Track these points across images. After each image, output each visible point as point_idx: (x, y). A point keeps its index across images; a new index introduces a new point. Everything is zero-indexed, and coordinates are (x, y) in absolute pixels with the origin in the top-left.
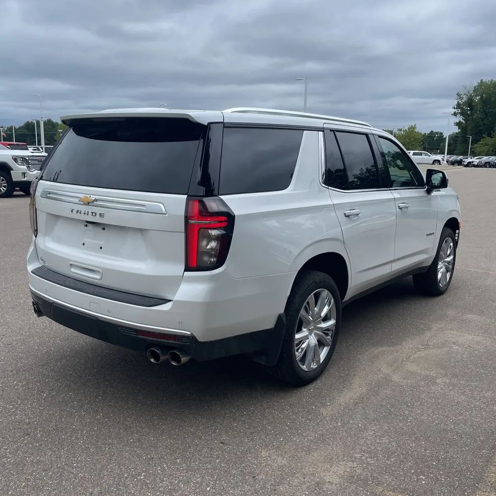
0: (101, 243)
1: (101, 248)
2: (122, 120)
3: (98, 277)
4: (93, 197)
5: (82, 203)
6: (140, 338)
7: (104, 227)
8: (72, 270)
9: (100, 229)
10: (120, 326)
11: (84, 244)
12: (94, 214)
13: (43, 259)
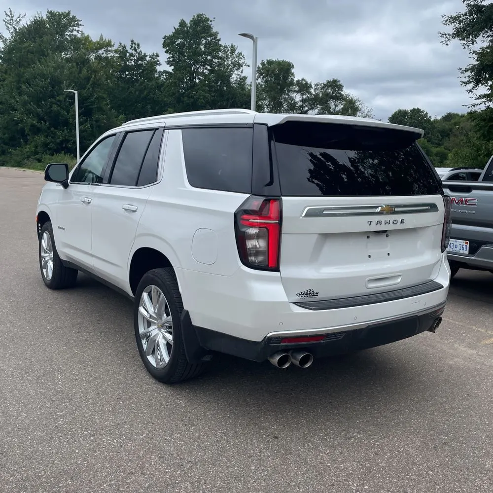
0: (388, 250)
1: (389, 254)
3: (398, 281)
7: (388, 233)
11: (370, 256)
12: (395, 222)
13: (313, 292)
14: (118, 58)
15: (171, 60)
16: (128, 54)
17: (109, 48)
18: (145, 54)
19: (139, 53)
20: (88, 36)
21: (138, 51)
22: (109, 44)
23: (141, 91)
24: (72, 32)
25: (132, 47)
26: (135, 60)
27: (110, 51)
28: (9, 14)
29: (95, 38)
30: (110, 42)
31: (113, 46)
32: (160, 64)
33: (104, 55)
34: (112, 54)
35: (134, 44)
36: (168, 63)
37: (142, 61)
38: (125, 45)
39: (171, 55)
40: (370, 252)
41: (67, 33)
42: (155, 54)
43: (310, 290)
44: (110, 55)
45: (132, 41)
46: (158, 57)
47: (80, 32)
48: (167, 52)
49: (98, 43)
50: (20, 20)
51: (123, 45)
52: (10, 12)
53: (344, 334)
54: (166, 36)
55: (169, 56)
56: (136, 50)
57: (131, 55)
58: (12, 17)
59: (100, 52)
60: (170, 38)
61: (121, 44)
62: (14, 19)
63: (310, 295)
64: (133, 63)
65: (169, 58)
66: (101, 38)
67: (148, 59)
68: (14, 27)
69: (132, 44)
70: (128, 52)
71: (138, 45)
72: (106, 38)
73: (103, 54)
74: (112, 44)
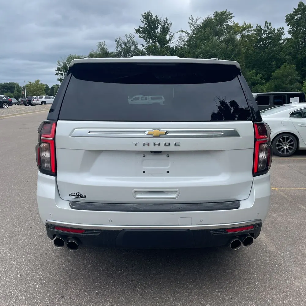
0: (167, 168)
1: (168, 172)
2: (175, 65)
3: (175, 196)
4: (165, 130)
5: (152, 136)
6: (229, 234)
7: (168, 153)
8: (138, 196)
9: (164, 157)
10: (200, 230)
11: (144, 172)
12: (167, 144)
13: (81, 195)
14: (256, 34)
15: (291, 30)
16: (263, 31)
17: (250, 29)
18: (274, 29)
19: (270, 29)
20: (237, 24)
21: (270, 28)
22: (250, 26)
23: (269, 54)
24: (227, 22)
25: (265, 25)
26: (267, 33)
27: (250, 31)
28: (191, 18)
29: (241, 24)
30: (250, 25)
31: (252, 27)
32: (284, 34)
33: (247, 34)
34: (251, 33)
35: (267, 24)
36: (290, 32)
37: (272, 34)
38: (260, 26)
39: (291, 27)
40: (145, 168)
41: (224, 24)
42: (281, 28)
43: (78, 193)
44: (250, 33)
45: (266, 22)
46: (283, 29)
47: (232, 22)
48: (288, 25)
49: (243, 27)
50: (197, 21)
51: (259, 25)
52: (192, 17)
53: (101, 232)
54: (288, 15)
55: (290, 27)
56: (268, 27)
57: (265, 31)
58: (193, 20)
59: (244, 32)
60: (291, 15)
61: (257, 25)
62: (194, 21)
63: (80, 197)
64: (266, 36)
65: (290, 29)
66: (245, 23)
67: (276, 32)
68: (193, 26)
69: (266, 24)
70: (262, 30)
71: (270, 24)
72: (248, 23)
73: (245, 33)
74: (251, 26)
